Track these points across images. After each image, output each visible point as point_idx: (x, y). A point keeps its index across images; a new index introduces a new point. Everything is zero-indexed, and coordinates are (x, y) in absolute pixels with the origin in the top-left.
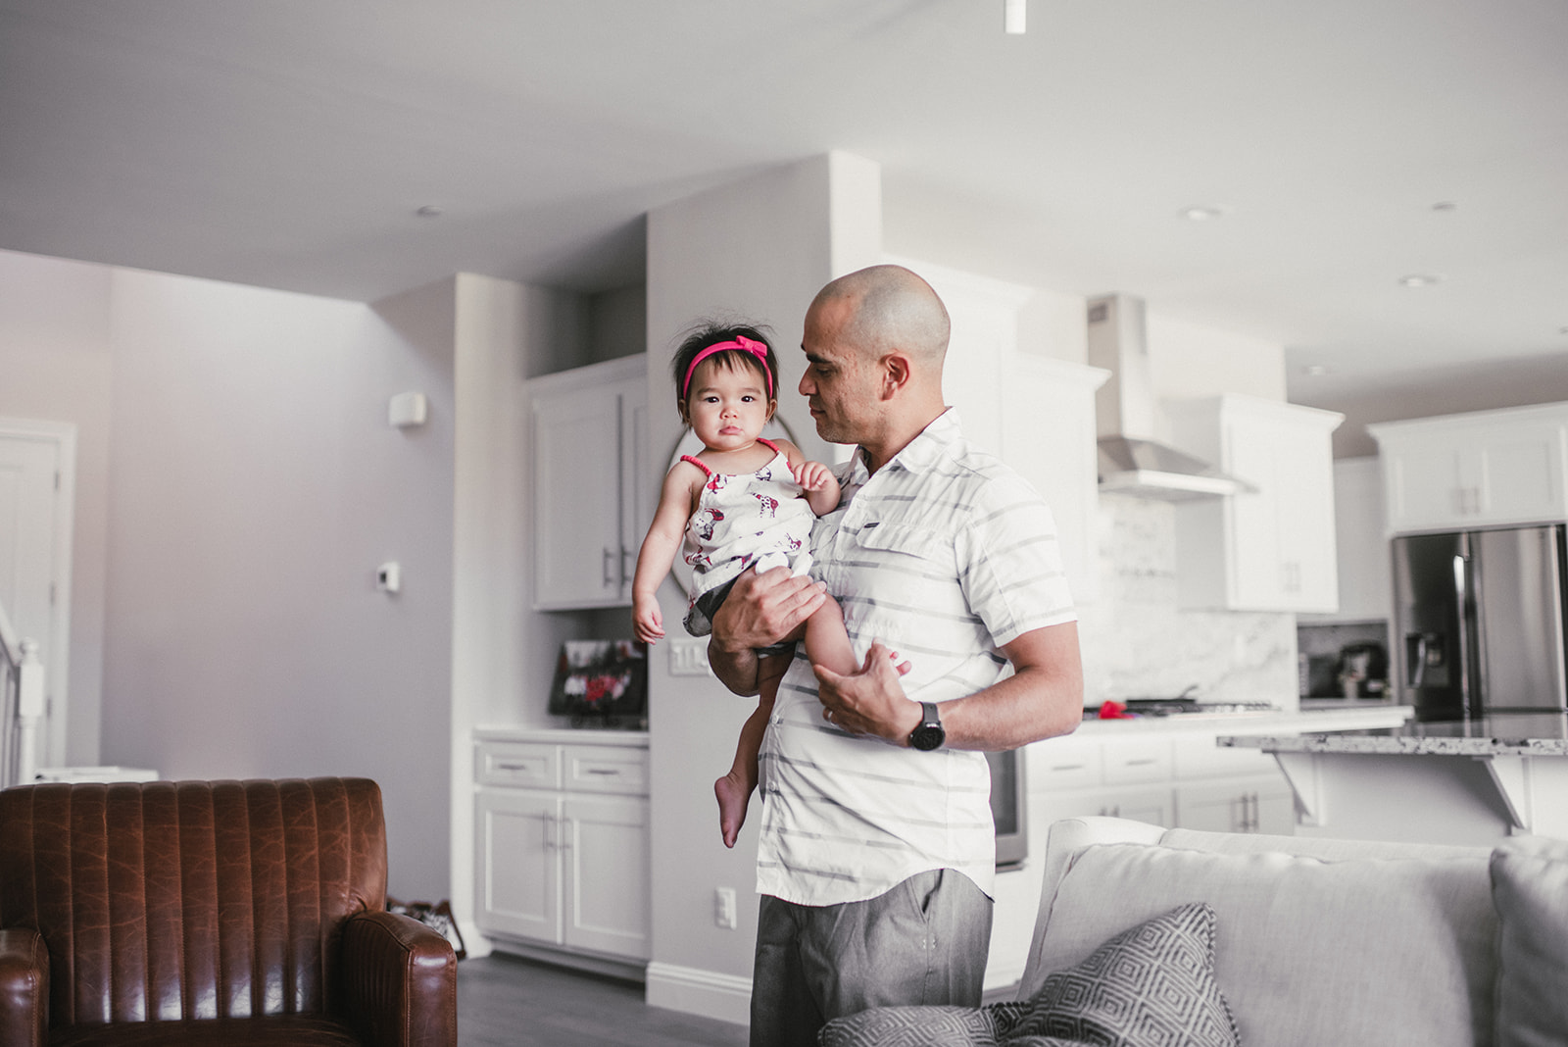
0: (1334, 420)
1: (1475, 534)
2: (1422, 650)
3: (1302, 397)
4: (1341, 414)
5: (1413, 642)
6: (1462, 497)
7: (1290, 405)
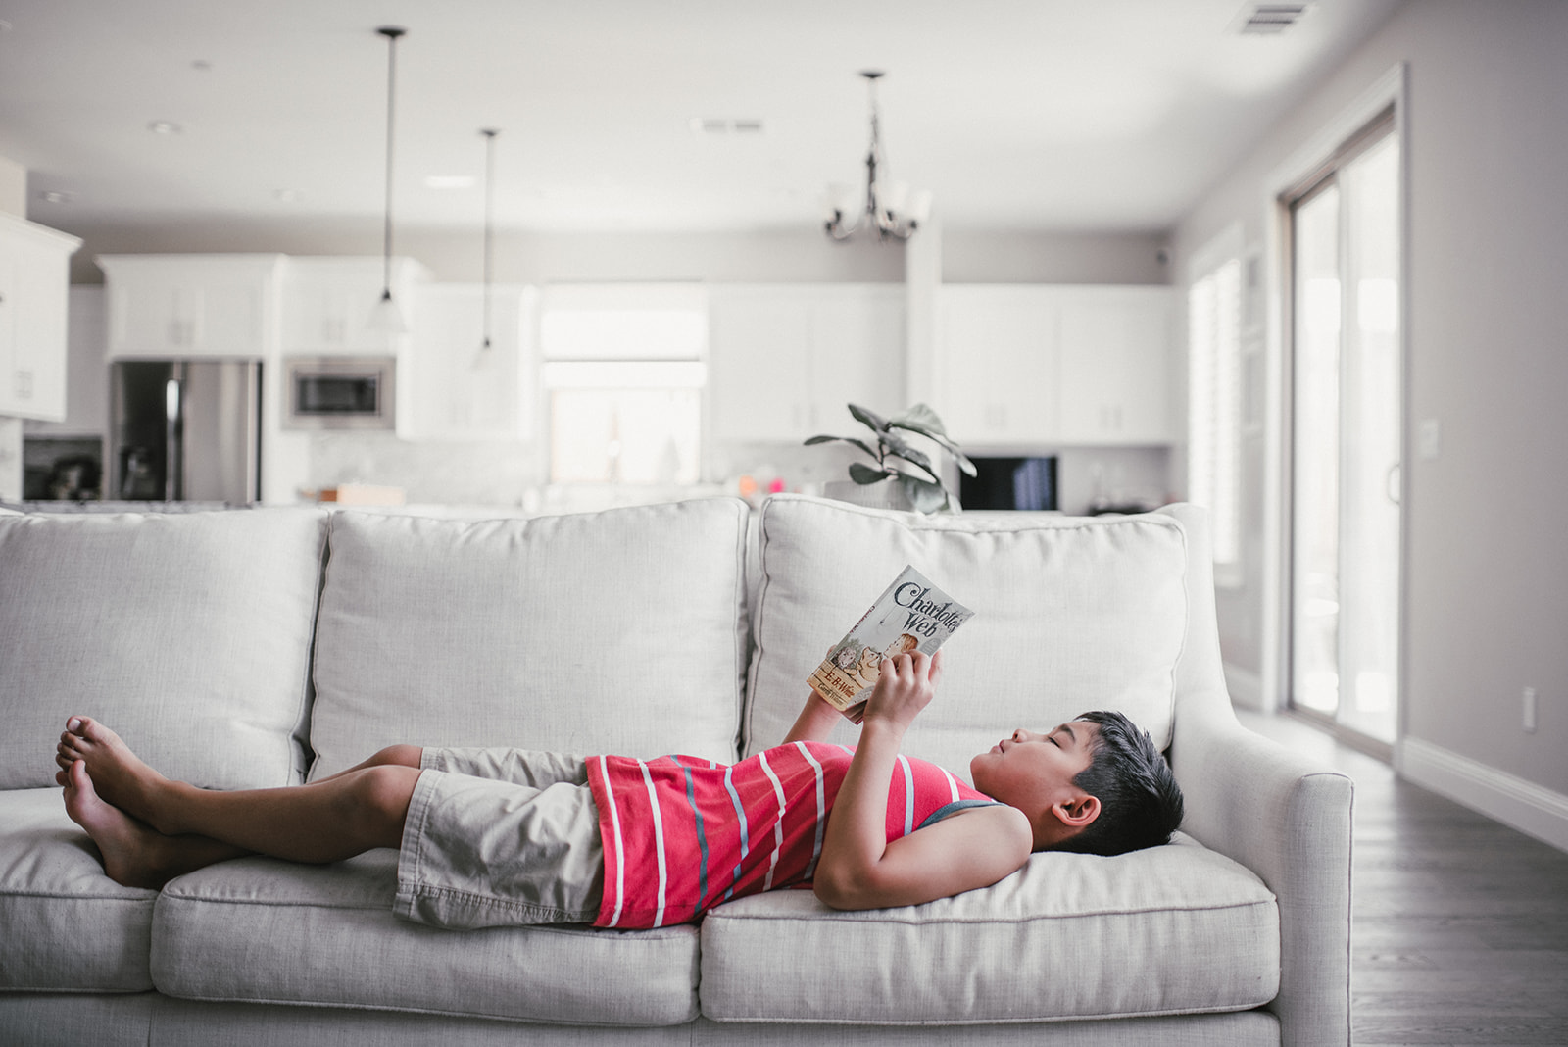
0: (72, 244)
1: (186, 365)
2: (133, 463)
3: (41, 215)
4: (79, 239)
5: (125, 456)
6: (178, 329)
7: (30, 222)
